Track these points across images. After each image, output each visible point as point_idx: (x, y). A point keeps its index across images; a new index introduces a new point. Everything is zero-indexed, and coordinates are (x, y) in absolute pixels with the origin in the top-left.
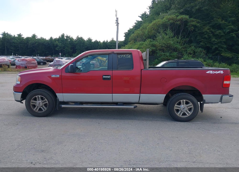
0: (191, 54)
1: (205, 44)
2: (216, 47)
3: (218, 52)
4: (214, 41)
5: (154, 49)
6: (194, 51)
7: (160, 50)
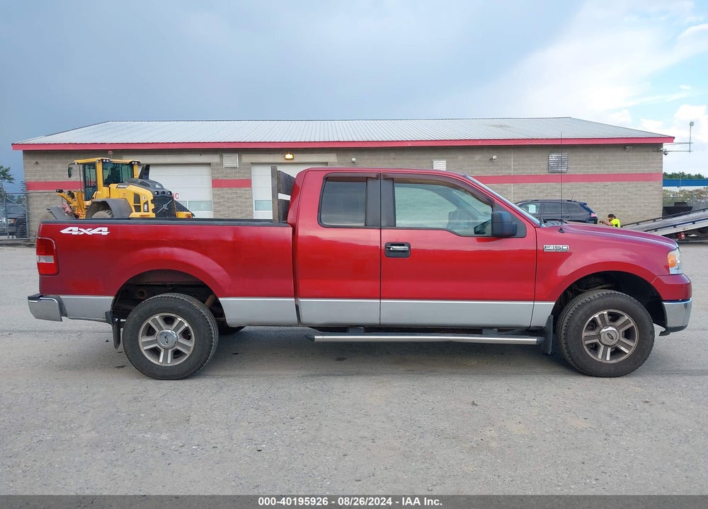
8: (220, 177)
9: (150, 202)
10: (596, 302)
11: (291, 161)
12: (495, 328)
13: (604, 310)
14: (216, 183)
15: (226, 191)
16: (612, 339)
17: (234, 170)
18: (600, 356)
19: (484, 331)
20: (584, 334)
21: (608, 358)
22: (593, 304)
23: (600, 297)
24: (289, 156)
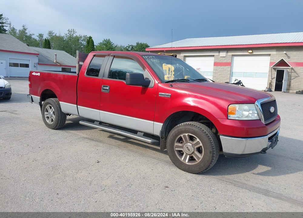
8: (218, 61)
9: (173, 71)
10: (181, 127)
11: (251, 54)
12: (142, 132)
13: (186, 133)
14: (216, 64)
15: (220, 68)
16: (189, 150)
17: (224, 58)
18: (183, 159)
19: (138, 133)
20: (176, 144)
21: (187, 161)
22: (179, 128)
23: (184, 125)
24: (250, 51)
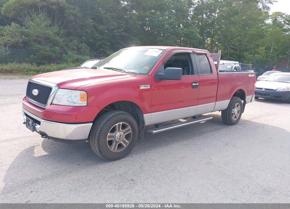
0: (74, 50)
1: (88, 39)
2: (100, 44)
3: (102, 49)
4: (97, 37)
5: (27, 40)
6: (77, 46)
7: (35, 41)
